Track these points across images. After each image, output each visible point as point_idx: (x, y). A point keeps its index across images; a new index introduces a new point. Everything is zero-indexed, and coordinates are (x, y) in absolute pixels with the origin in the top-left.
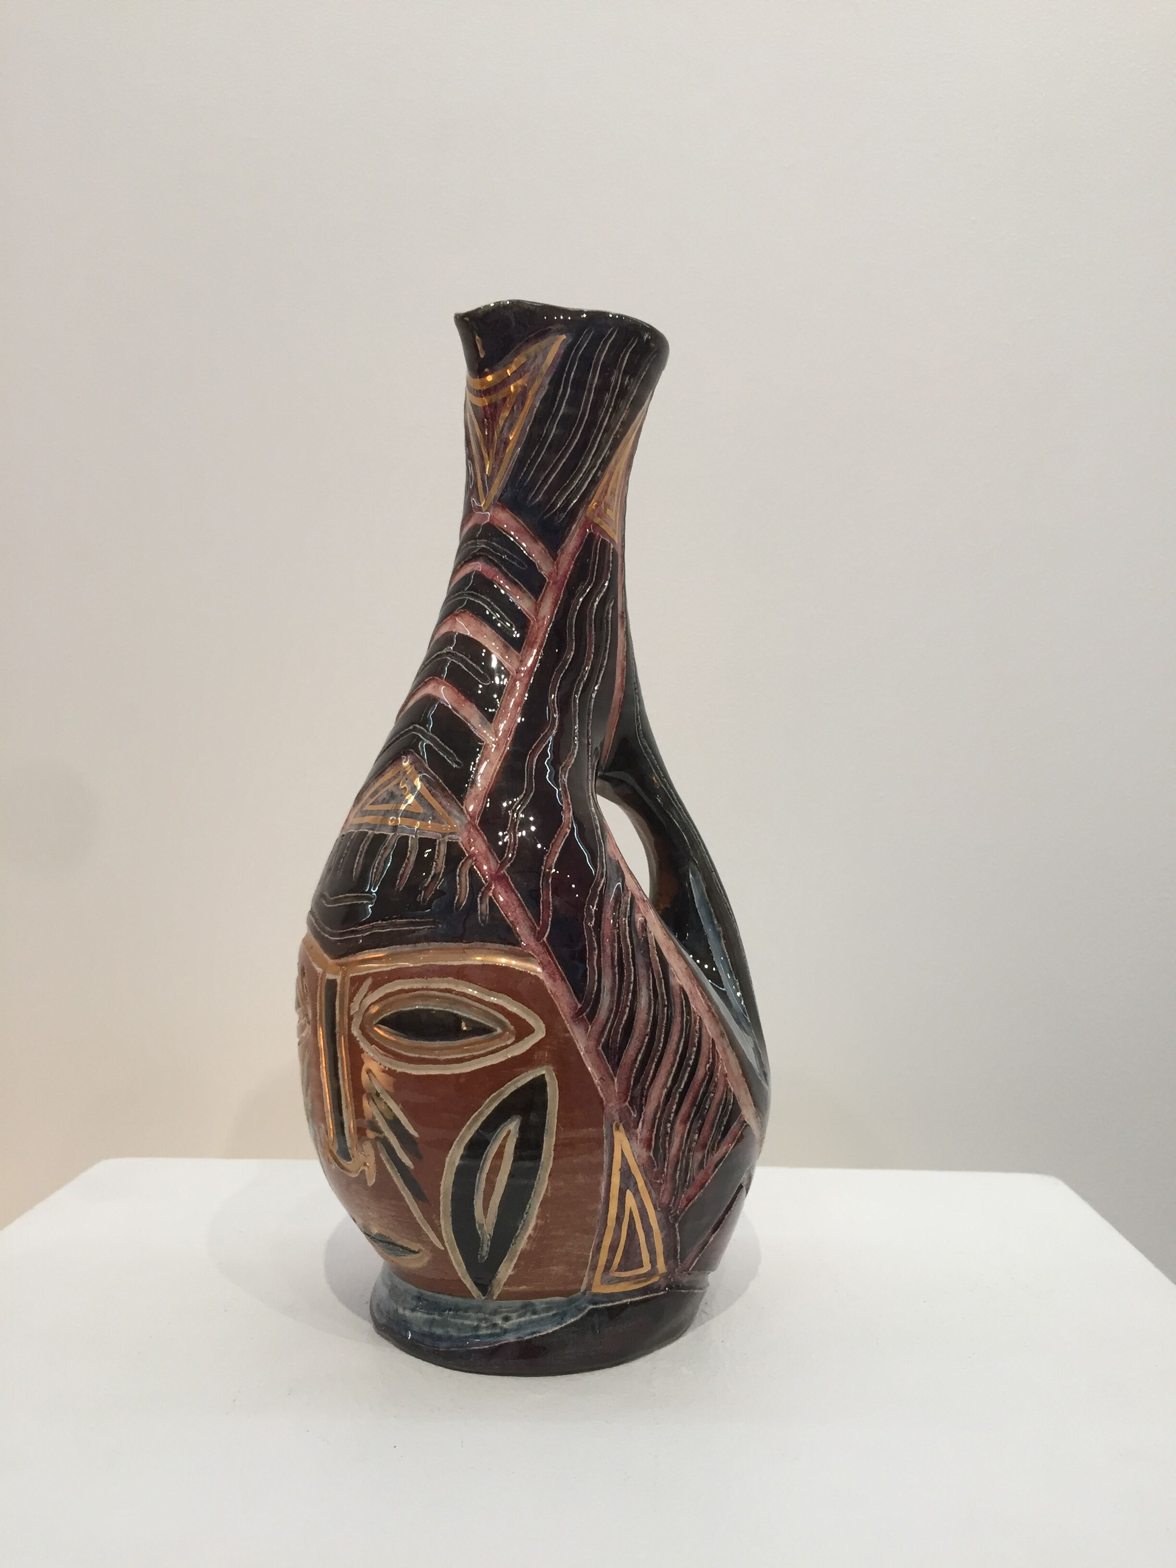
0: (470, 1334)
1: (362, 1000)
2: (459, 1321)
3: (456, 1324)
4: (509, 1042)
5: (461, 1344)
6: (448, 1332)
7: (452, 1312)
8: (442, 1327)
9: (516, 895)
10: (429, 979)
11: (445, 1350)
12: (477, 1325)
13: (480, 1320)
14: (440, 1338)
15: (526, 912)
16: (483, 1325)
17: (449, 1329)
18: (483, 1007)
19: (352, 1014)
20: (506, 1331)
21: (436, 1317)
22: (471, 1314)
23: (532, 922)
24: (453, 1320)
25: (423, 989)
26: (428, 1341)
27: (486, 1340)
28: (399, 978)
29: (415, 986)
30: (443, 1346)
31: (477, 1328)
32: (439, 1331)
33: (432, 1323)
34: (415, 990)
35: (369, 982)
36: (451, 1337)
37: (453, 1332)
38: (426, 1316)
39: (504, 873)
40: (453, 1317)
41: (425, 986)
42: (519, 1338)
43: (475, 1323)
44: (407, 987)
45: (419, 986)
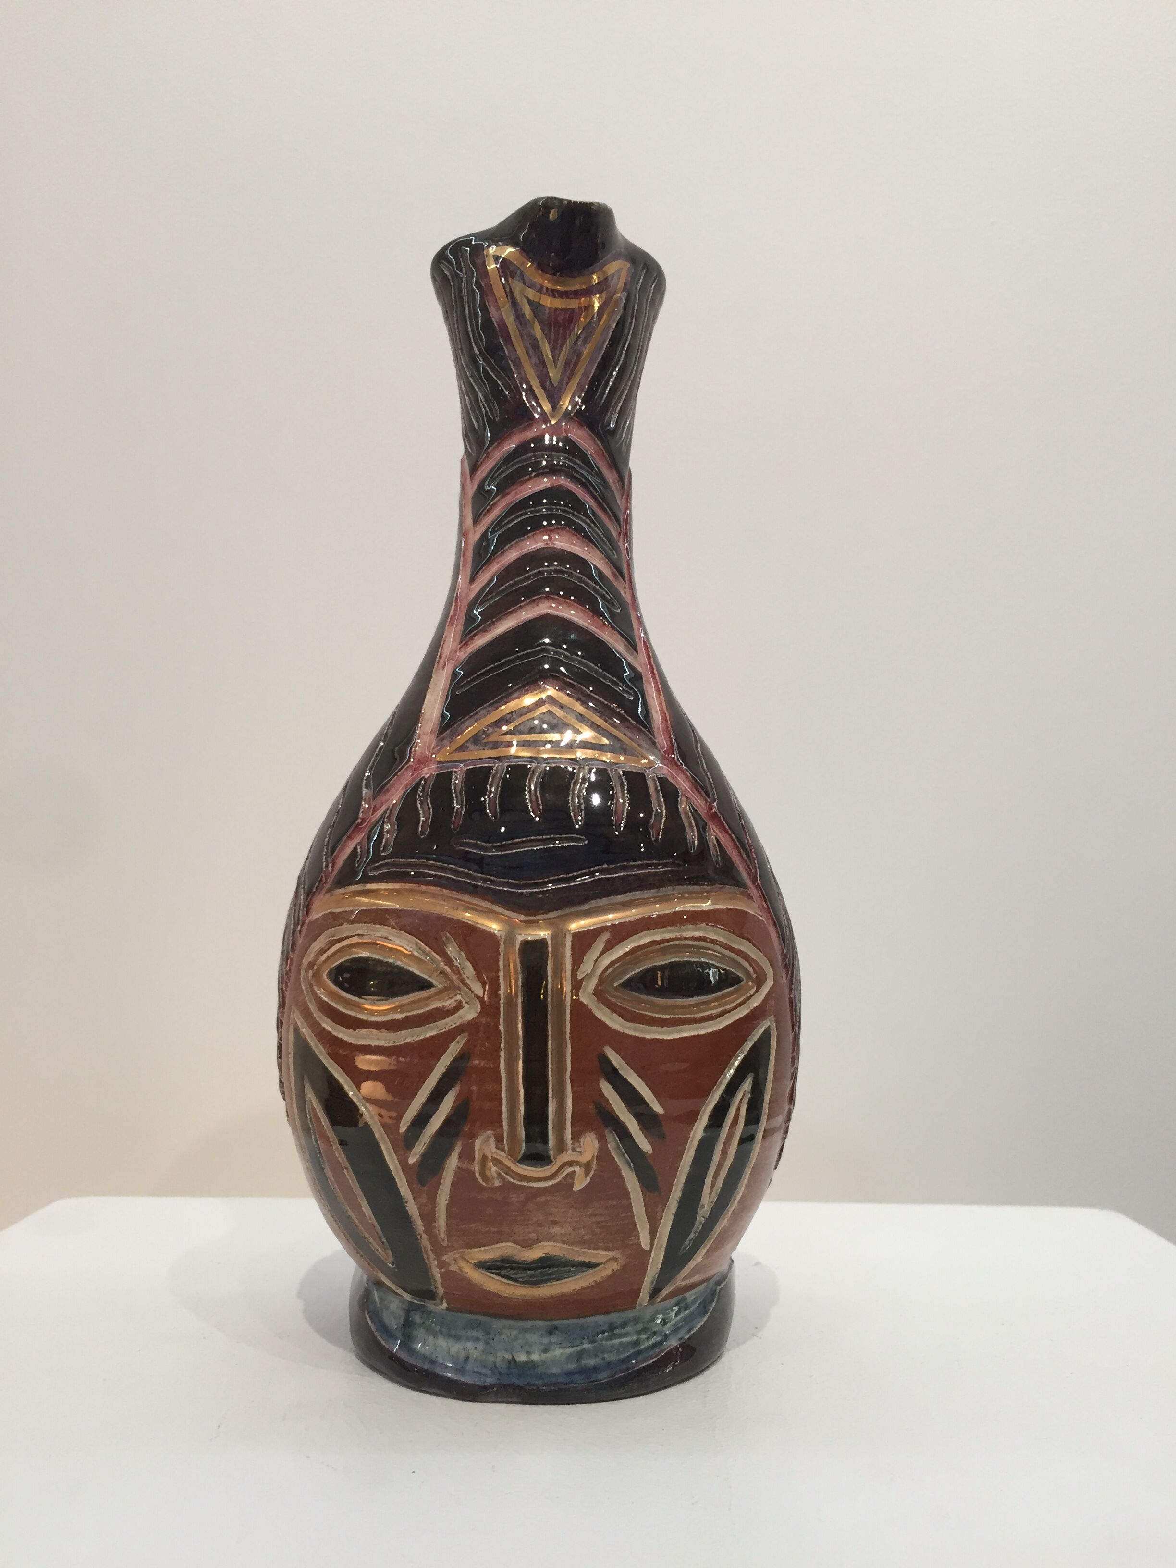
0: (631, 1352)
1: (598, 958)
2: (617, 1341)
3: (612, 1346)
4: (752, 992)
5: (624, 1366)
6: (603, 1359)
7: (606, 1334)
8: (596, 1356)
9: (730, 835)
10: (682, 927)
11: (608, 1380)
12: (637, 1340)
13: (639, 1333)
14: (596, 1369)
15: (741, 854)
16: (644, 1336)
17: (606, 1355)
18: (732, 955)
19: (580, 977)
20: (666, 1337)
21: (586, 1346)
22: (628, 1329)
23: (747, 864)
24: (609, 1343)
25: (677, 939)
26: (578, 1378)
27: (650, 1353)
28: (648, 928)
29: (667, 936)
30: (603, 1377)
31: (637, 1343)
32: (591, 1362)
33: (580, 1355)
34: (668, 941)
35: (606, 936)
36: (609, 1363)
37: (612, 1357)
38: (569, 1350)
39: (715, 812)
40: (610, 1338)
41: (678, 935)
42: (680, 1339)
43: (635, 1338)
44: (658, 938)
45: (673, 936)
